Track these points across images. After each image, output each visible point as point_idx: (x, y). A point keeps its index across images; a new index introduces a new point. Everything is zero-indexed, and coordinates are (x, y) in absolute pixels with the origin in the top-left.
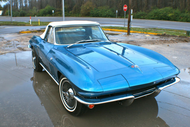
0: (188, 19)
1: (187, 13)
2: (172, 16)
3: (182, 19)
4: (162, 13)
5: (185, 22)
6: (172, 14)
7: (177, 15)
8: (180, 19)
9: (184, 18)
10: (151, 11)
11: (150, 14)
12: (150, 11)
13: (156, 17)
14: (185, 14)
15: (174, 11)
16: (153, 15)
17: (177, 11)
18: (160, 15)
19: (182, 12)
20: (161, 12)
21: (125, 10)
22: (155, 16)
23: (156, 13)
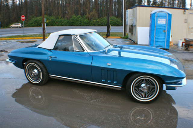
0: (63, 24)
1: (61, 19)
2: (49, 22)
3: (57, 24)
4: (41, 21)
5: (60, 26)
6: (49, 21)
7: (53, 21)
8: (56, 24)
9: (59, 23)
10: (31, 19)
11: (30, 22)
12: (29, 20)
13: (36, 24)
14: (60, 20)
15: (50, 18)
16: (33, 23)
17: (53, 18)
18: (39, 22)
19: (56, 19)
20: (39, 20)
21: (23, 20)
22: (34, 24)
23: (36, 21)
